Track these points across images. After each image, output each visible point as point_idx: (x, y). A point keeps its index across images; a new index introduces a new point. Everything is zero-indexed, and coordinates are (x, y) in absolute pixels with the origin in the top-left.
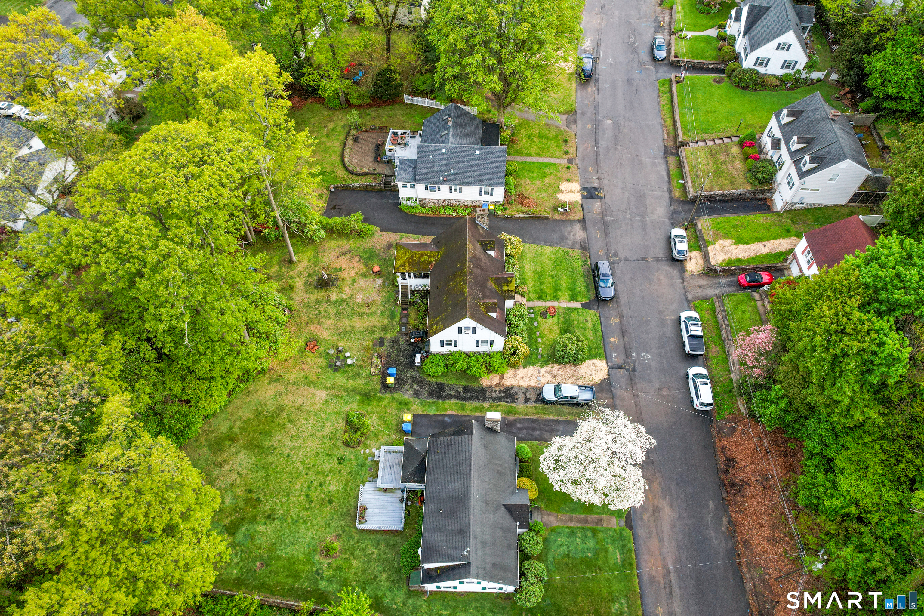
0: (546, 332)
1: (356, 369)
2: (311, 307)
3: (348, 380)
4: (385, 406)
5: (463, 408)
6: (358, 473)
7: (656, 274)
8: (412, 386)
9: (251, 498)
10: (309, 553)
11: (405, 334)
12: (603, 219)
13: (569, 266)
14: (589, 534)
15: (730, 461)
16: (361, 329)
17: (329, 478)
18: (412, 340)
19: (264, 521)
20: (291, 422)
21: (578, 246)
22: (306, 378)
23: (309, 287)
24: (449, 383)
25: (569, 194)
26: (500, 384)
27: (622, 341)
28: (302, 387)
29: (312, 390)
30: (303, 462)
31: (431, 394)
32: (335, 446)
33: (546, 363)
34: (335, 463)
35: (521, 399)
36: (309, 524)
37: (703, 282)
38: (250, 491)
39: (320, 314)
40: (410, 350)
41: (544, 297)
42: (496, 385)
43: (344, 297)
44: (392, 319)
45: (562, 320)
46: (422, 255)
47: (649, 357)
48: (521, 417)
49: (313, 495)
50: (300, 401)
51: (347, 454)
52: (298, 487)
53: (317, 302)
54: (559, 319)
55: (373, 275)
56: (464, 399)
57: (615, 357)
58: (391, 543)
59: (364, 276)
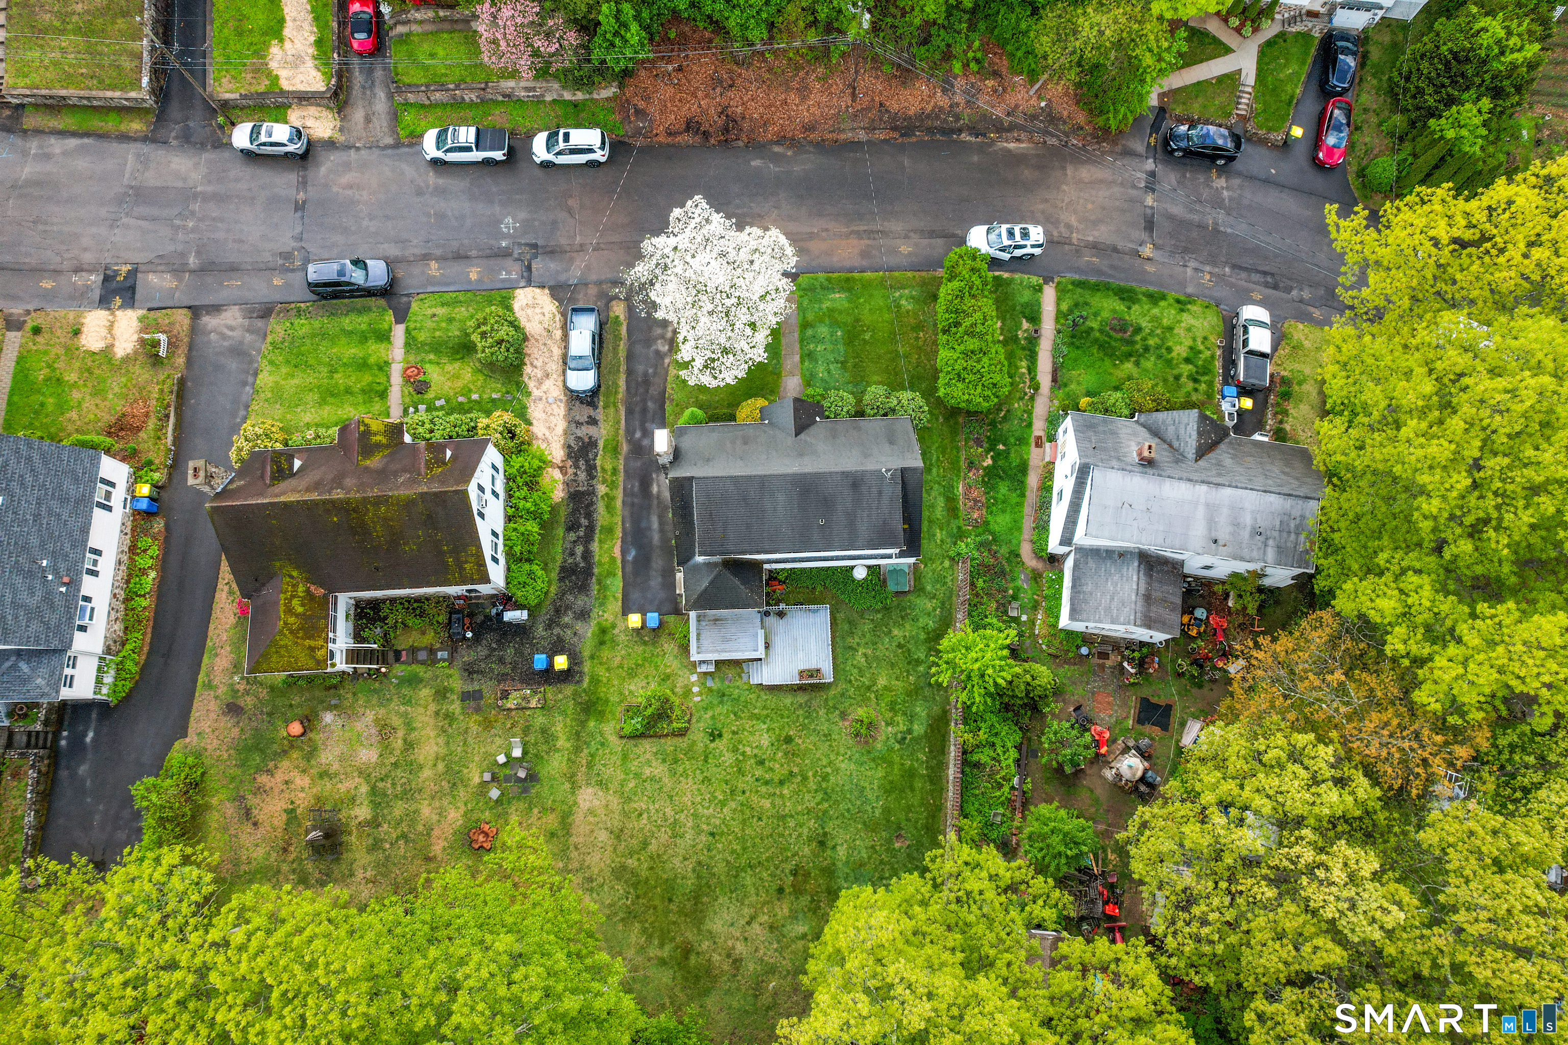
0: (459, 384)
1: (531, 739)
2: (387, 858)
3: (558, 750)
4: (608, 670)
5: (609, 530)
6: (737, 700)
7: (335, 189)
8: (567, 626)
9: (793, 886)
10: (874, 760)
11: (453, 651)
12: (192, 272)
13: (308, 341)
14: (810, 332)
15: (691, 126)
16: (441, 740)
17: (748, 750)
18: (469, 635)
19: (829, 852)
20: (645, 844)
21: (260, 323)
22: (553, 834)
23: (336, 874)
24: (559, 558)
25: (117, 331)
26: (561, 468)
27: (476, 261)
28: (573, 840)
29: (578, 818)
30: (723, 804)
31: (583, 588)
32: (689, 752)
33: (520, 386)
34: (721, 745)
35: (592, 431)
36: (829, 770)
37: (358, 115)
38: (781, 890)
39: (404, 836)
40: (489, 638)
41: (381, 388)
42: (564, 474)
43: (364, 789)
44: (421, 681)
45: (432, 356)
46: (290, 611)
47: (509, 220)
48: (622, 432)
49: (780, 771)
50: (603, 836)
51: (701, 725)
52: (766, 804)
53: (376, 846)
54: (430, 362)
55: (311, 735)
56: (591, 529)
57: (510, 272)
58: (846, 627)
59: (310, 755)
